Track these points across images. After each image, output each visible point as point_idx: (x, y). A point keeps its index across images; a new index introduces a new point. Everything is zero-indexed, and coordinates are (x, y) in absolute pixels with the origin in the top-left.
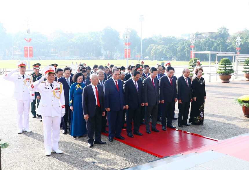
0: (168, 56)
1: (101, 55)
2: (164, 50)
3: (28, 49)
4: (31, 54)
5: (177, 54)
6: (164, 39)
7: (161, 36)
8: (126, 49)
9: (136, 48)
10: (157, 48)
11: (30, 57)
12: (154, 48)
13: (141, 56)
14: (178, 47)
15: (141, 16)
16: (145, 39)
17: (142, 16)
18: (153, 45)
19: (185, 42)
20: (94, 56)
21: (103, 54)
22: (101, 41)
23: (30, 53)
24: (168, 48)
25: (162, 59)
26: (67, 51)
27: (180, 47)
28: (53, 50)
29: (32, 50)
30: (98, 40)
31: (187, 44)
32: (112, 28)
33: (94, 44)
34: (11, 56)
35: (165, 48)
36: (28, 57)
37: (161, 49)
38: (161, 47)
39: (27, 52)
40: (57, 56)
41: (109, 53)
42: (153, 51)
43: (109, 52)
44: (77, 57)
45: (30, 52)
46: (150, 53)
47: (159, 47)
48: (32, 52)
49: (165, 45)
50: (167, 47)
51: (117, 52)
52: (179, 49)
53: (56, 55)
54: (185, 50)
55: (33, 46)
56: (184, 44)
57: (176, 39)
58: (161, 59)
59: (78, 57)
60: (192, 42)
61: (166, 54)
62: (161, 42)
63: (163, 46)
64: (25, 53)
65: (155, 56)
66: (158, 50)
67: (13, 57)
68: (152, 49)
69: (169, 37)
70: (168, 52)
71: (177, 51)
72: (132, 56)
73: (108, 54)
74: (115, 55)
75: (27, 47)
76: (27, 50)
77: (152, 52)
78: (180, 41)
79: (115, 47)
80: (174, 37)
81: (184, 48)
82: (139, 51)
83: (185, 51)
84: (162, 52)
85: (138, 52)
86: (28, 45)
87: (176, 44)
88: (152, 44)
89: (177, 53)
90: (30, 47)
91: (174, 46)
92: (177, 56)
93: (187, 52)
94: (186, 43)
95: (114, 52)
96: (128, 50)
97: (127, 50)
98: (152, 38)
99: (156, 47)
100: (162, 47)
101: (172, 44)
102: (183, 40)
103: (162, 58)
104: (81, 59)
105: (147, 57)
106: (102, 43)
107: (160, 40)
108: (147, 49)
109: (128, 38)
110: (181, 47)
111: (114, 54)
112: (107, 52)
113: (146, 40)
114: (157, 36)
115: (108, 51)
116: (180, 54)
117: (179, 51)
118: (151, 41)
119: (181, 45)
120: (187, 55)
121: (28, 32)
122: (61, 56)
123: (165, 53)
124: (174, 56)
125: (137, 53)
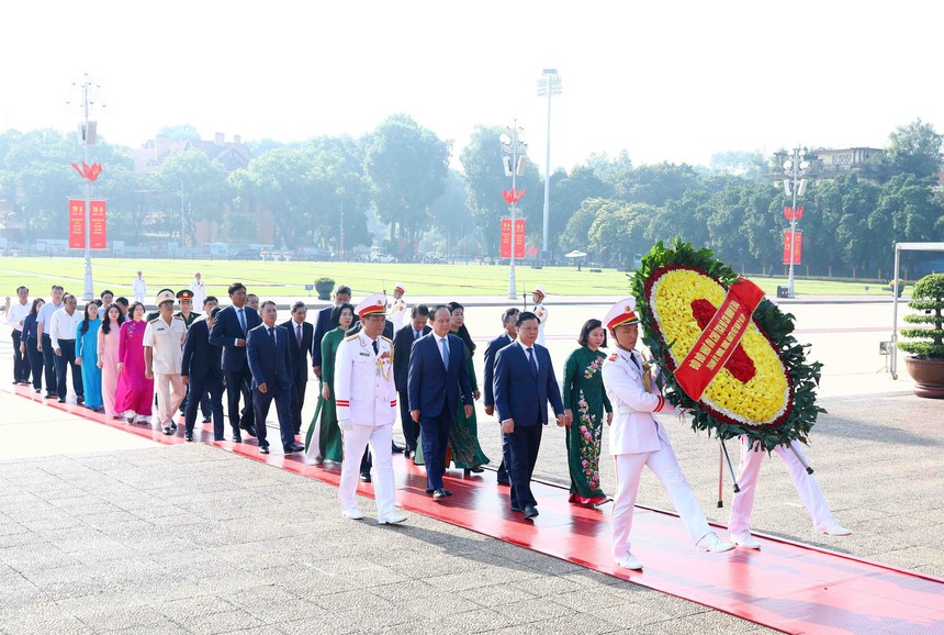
1: (366, 239)
2: (646, 224)
4: (98, 232)
6: (646, 175)
7: (628, 161)
10: (617, 214)
11: (93, 246)
12: (602, 214)
13: (545, 250)
14: (712, 211)
15: (546, 71)
17: (554, 71)
18: (597, 201)
19: (743, 189)
21: (373, 234)
22: (370, 179)
23: (92, 229)
24: (666, 217)
26: (219, 223)
27: (721, 212)
30: (357, 175)
31: (752, 199)
33: (340, 190)
35: (653, 214)
37: (633, 218)
38: (633, 210)
39: (83, 223)
40: (176, 244)
41: (402, 233)
42: (598, 226)
43: (401, 227)
45: (92, 224)
46: (584, 236)
47: (624, 212)
48: (103, 224)
49: (651, 203)
50: (663, 210)
52: (718, 223)
53: (170, 239)
54: (743, 228)
55: (105, 200)
56: (738, 199)
57: (696, 174)
58: (632, 264)
59: (267, 249)
60: (792, 190)
62: (632, 190)
63: (644, 206)
64: (72, 229)
65: (608, 250)
66: (622, 223)
68: (592, 219)
69: (668, 166)
71: (709, 229)
73: (397, 235)
74: (421, 242)
75: (82, 204)
76: (83, 217)
77: (594, 232)
78: (718, 186)
80: (689, 169)
81: (738, 217)
83: (745, 232)
84: (638, 231)
86: (85, 192)
87: (703, 199)
88: (595, 197)
89: (708, 239)
90: (94, 204)
91: (696, 205)
93: (751, 236)
94: (749, 193)
95: (419, 229)
96: (517, 222)
97: (510, 222)
99: (611, 212)
100: (641, 212)
101: (685, 200)
102: (735, 183)
104: (282, 259)
105: (575, 254)
106: (375, 188)
107: (626, 180)
108: (572, 220)
110: (728, 212)
111: (419, 239)
112: (393, 227)
113: (565, 180)
114: (612, 161)
115: (397, 225)
116: (720, 244)
117: (720, 230)
118: (587, 183)
119: (727, 203)
120: (754, 250)
121: (88, 134)
122: (194, 243)
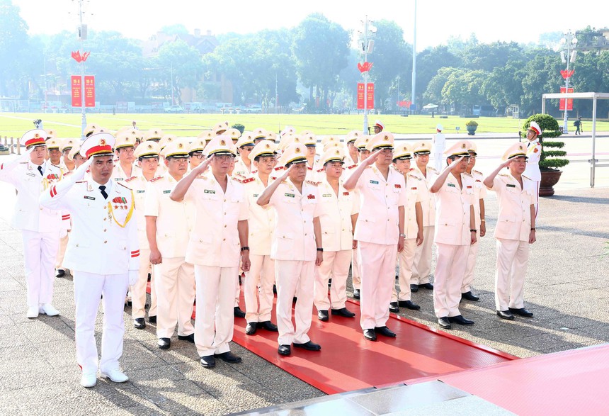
0: (494, 103)
1: (296, 98)
2: (481, 84)
3: (80, 83)
4: (90, 96)
5: (522, 97)
6: (484, 51)
7: (476, 41)
8: (361, 82)
9: (398, 77)
10: (461, 78)
11: (87, 105)
12: (451, 78)
13: (413, 103)
14: (526, 74)
16: (426, 52)
18: (448, 69)
19: (548, 59)
20: (273, 102)
21: (301, 95)
22: (295, 58)
23: (86, 94)
24: (494, 79)
25: (476, 111)
26: (196, 89)
27: (531, 75)
28: (157, 85)
29: (93, 86)
30: (286, 55)
31: (553, 65)
32: (326, 20)
33: (275, 66)
34: (41, 102)
35: (485, 77)
36: (80, 106)
37: (473, 80)
38: (473, 75)
39: (80, 91)
40: (168, 103)
41: (318, 93)
42: (448, 86)
43: (318, 90)
44: (225, 104)
45: (86, 91)
46: (438, 93)
47: (467, 76)
48: (93, 91)
49: (485, 70)
50: (492, 75)
51: (343, 90)
52: (529, 82)
53: (165, 100)
54: (546, 86)
55: (94, 75)
56: (543, 66)
57: (520, 49)
58: (472, 112)
59: (227, 106)
60: (566, 59)
61: (489, 96)
62: (474, 61)
63: (480, 72)
64: (73, 94)
65: (456, 103)
66: (464, 84)
67: (48, 104)
68: (445, 81)
69: (500, 44)
70: (493, 92)
71: (524, 87)
72: (387, 102)
73: (314, 95)
74: (335, 100)
75: (79, 78)
76: (80, 86)
77: (446, 91)
78: (531, 57)
79: (338, 76)
80: (515, 45)
81: (543, 78)
82: (406, 88)
84: (475, 89)
85: (404, 92)
86: (82, 70)
87: (520, 66)
88: (447, 67)
89: (524, 94)
90: (86, 78)
91: (515, 71)
92: (522, 103)
94: (551, 61)
95: (332, 91)
96: (369, 85)
97: (364, 85)
98: (446, 49)
99: (457, 76)
100: (478, 76)
101: (508, 67)
102: (544, 54)
103: (477, 108)
104: (235, 112)
105: (430, 106)
106: (299, 63)
107: (470, 54)
108: (431, 83)
109: (367, 51)
110: (536, 75)
111: (333, 98)
112: (312, 90)
113: (430, 55)
114: (465, 42)
115: (315, 88)
116: (530, 97)
117: (529, 88)
118: (443, 57)
119: (536, 69)
121: (82, 32)
122: (180, 102)
123: (485, 94)
124: (512, 102)
125: (400, 94)
